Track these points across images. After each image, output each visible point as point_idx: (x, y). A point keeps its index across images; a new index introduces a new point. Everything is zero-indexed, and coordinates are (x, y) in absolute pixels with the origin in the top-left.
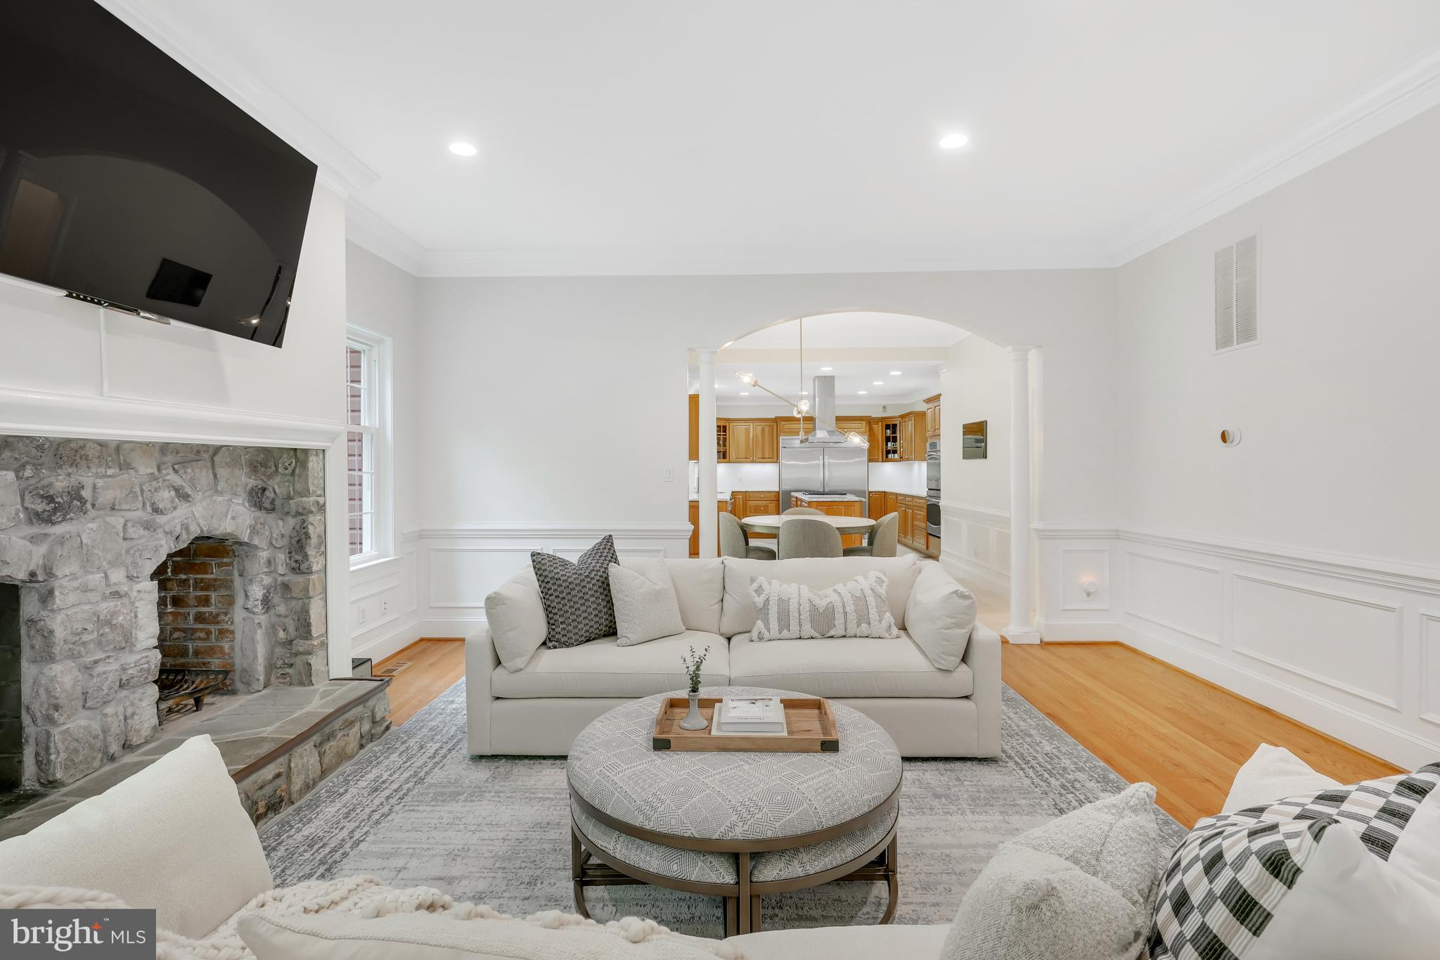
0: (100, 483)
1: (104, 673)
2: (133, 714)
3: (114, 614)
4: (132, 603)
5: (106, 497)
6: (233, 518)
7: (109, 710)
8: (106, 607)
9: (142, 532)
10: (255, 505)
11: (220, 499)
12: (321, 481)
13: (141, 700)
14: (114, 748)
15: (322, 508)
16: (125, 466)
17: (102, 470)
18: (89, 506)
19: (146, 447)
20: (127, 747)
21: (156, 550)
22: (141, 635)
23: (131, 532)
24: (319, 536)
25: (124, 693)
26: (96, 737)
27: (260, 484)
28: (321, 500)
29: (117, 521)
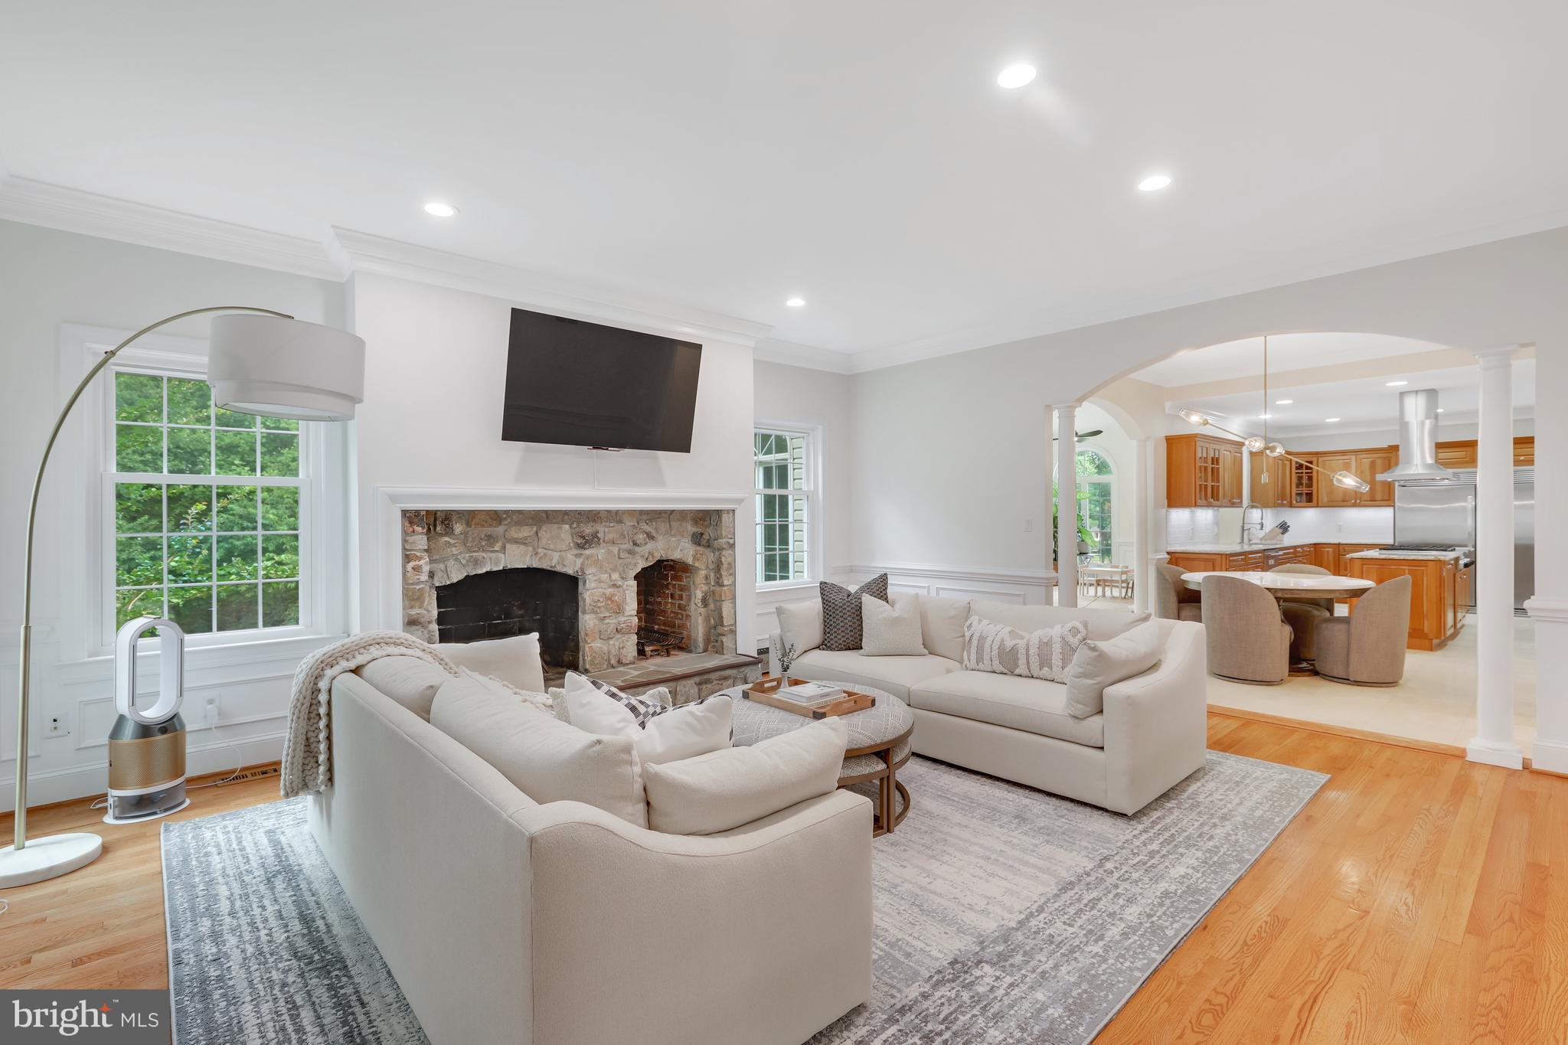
0: (607, 530)
1: (609, 623)
2: (623, 648)
3: (613, 595)
4: (624, 591)
5: (610, 536)
6: (681, 550)
7: (611, 642)
8: (609, 591)
9: (627, 555)
10: (696, 544)
11: (674, 539)
12: (732, 529)
13: (627, 641)
14: (613, 662)
15: (732, 546)
16: (620, 522)
17: (608, 524)
18: (601, 541)
19: (631, 513)
20: (620, 662)
21: (635, 565)
22: (628, 608)
23: (622, 555)
24: (729, 564)
25: (619, 636)
26: (604, 654)
27: (700, 530)
28: (731, 541)
29: (615, 550)
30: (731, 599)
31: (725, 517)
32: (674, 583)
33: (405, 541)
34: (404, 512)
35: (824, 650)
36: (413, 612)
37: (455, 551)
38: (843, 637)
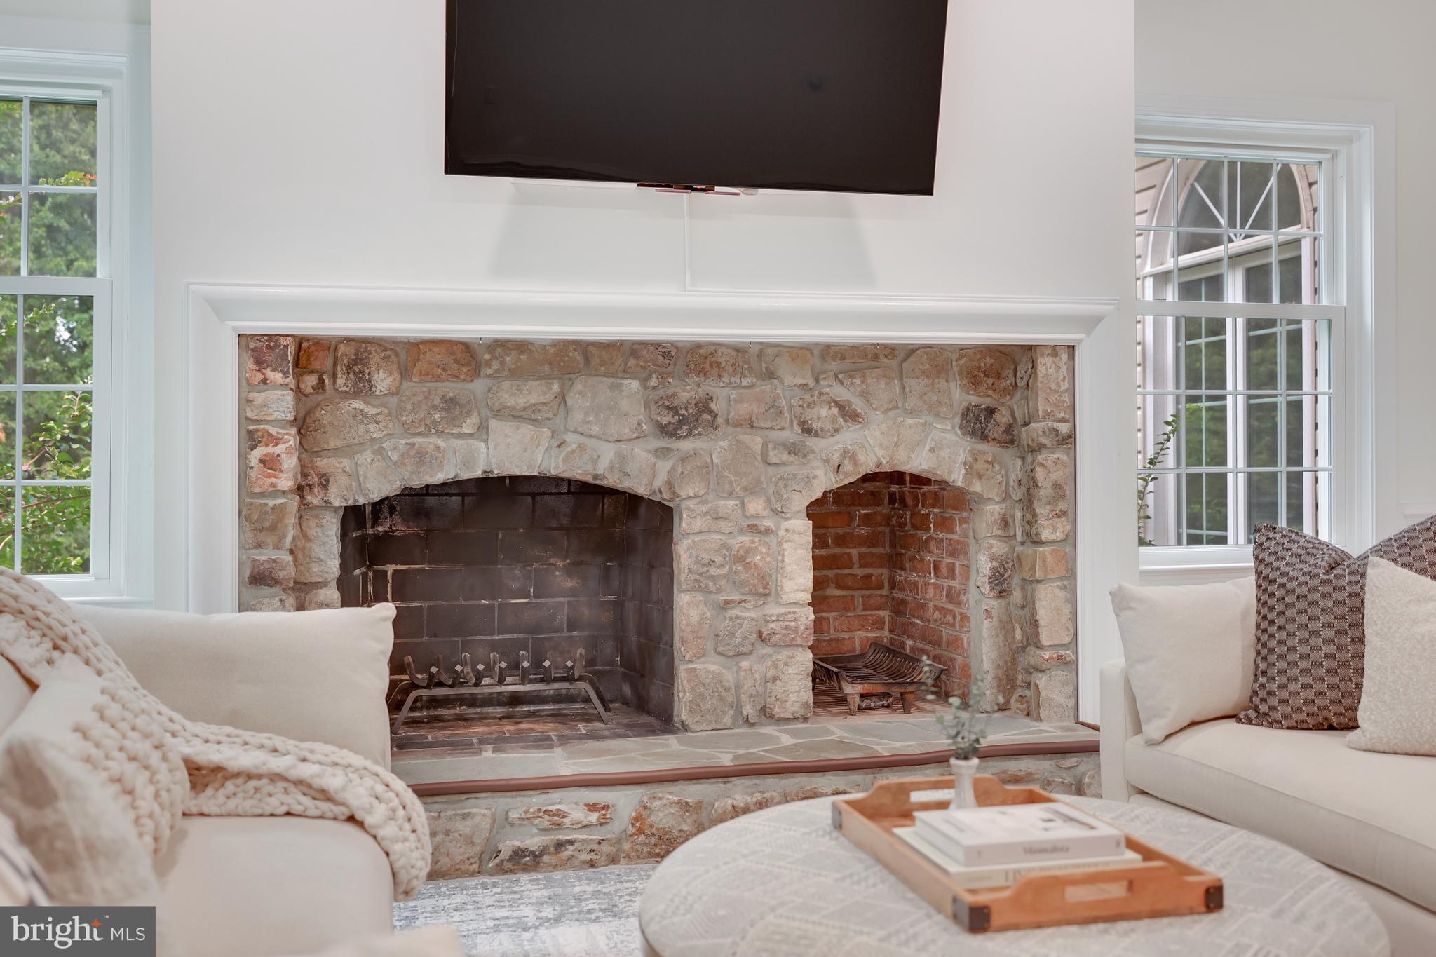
0: (734, 394)
1: (737, 617)
2: (775, 679)
3: (748, 551)
4: (780, 543)
5: (744, 409)
6: (932, 450)
7: (745, 664)
8: (740, 541)
9: (785, 456)
10: (973, 433)
11: (910, 421)
12: (1066, 397)
13: (786, 664)
14: (748, 710)
15: (1067, 441)
16: (771, 375)
17: (736, 380)
18: (720, 420)
19: (800, 353)
20: (766, 714)
21: (808, 480)
22: (788, 585)
23: (773, 456)
24: (1056, 486)
25: (767, 650)
26: (727, 689)
27: (986, 402)
28: (1064, 428)
29: (755, 442)
30: (1061, 579)
31: (1045, 365)
32: (940, 536)
33: (245, 402)
34: (245, 339)
35: (1250, 722)
36: (263, 556)
37: (375, 431)
38: (1304, 687)
